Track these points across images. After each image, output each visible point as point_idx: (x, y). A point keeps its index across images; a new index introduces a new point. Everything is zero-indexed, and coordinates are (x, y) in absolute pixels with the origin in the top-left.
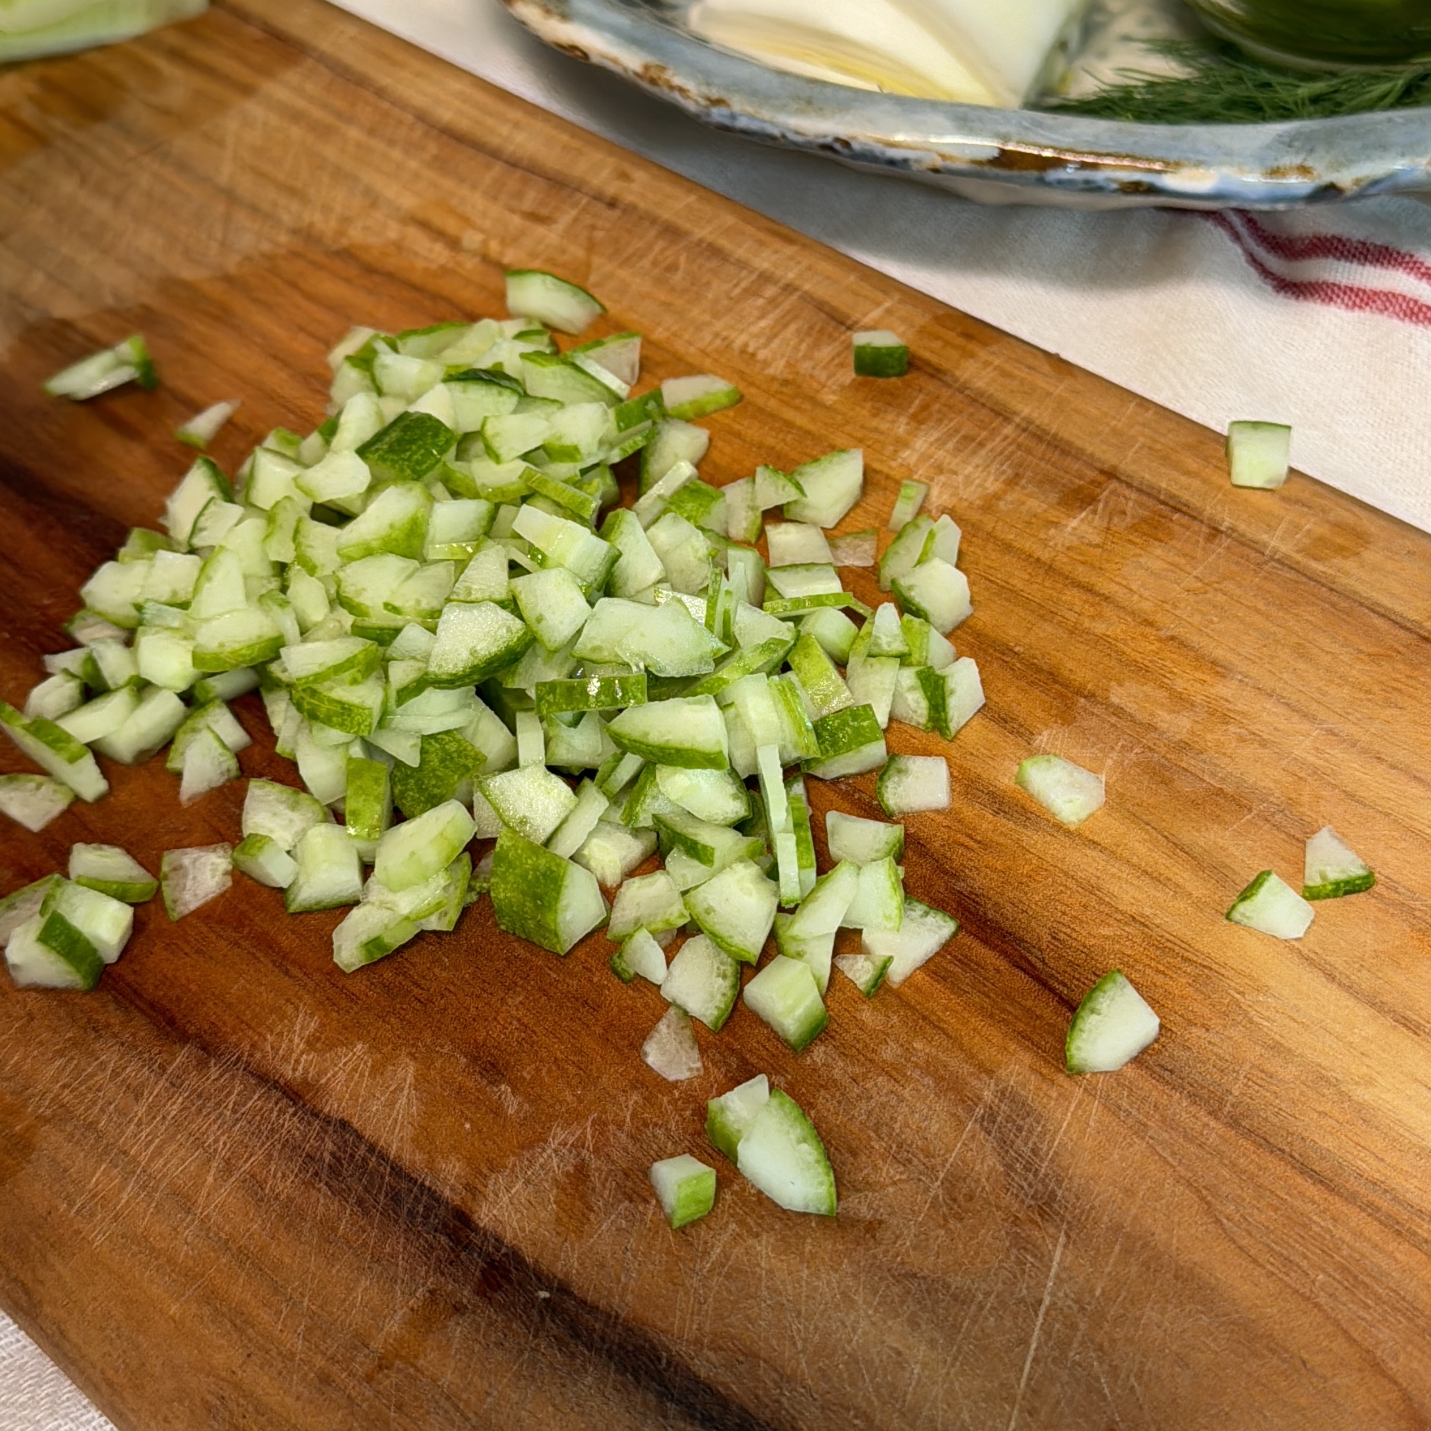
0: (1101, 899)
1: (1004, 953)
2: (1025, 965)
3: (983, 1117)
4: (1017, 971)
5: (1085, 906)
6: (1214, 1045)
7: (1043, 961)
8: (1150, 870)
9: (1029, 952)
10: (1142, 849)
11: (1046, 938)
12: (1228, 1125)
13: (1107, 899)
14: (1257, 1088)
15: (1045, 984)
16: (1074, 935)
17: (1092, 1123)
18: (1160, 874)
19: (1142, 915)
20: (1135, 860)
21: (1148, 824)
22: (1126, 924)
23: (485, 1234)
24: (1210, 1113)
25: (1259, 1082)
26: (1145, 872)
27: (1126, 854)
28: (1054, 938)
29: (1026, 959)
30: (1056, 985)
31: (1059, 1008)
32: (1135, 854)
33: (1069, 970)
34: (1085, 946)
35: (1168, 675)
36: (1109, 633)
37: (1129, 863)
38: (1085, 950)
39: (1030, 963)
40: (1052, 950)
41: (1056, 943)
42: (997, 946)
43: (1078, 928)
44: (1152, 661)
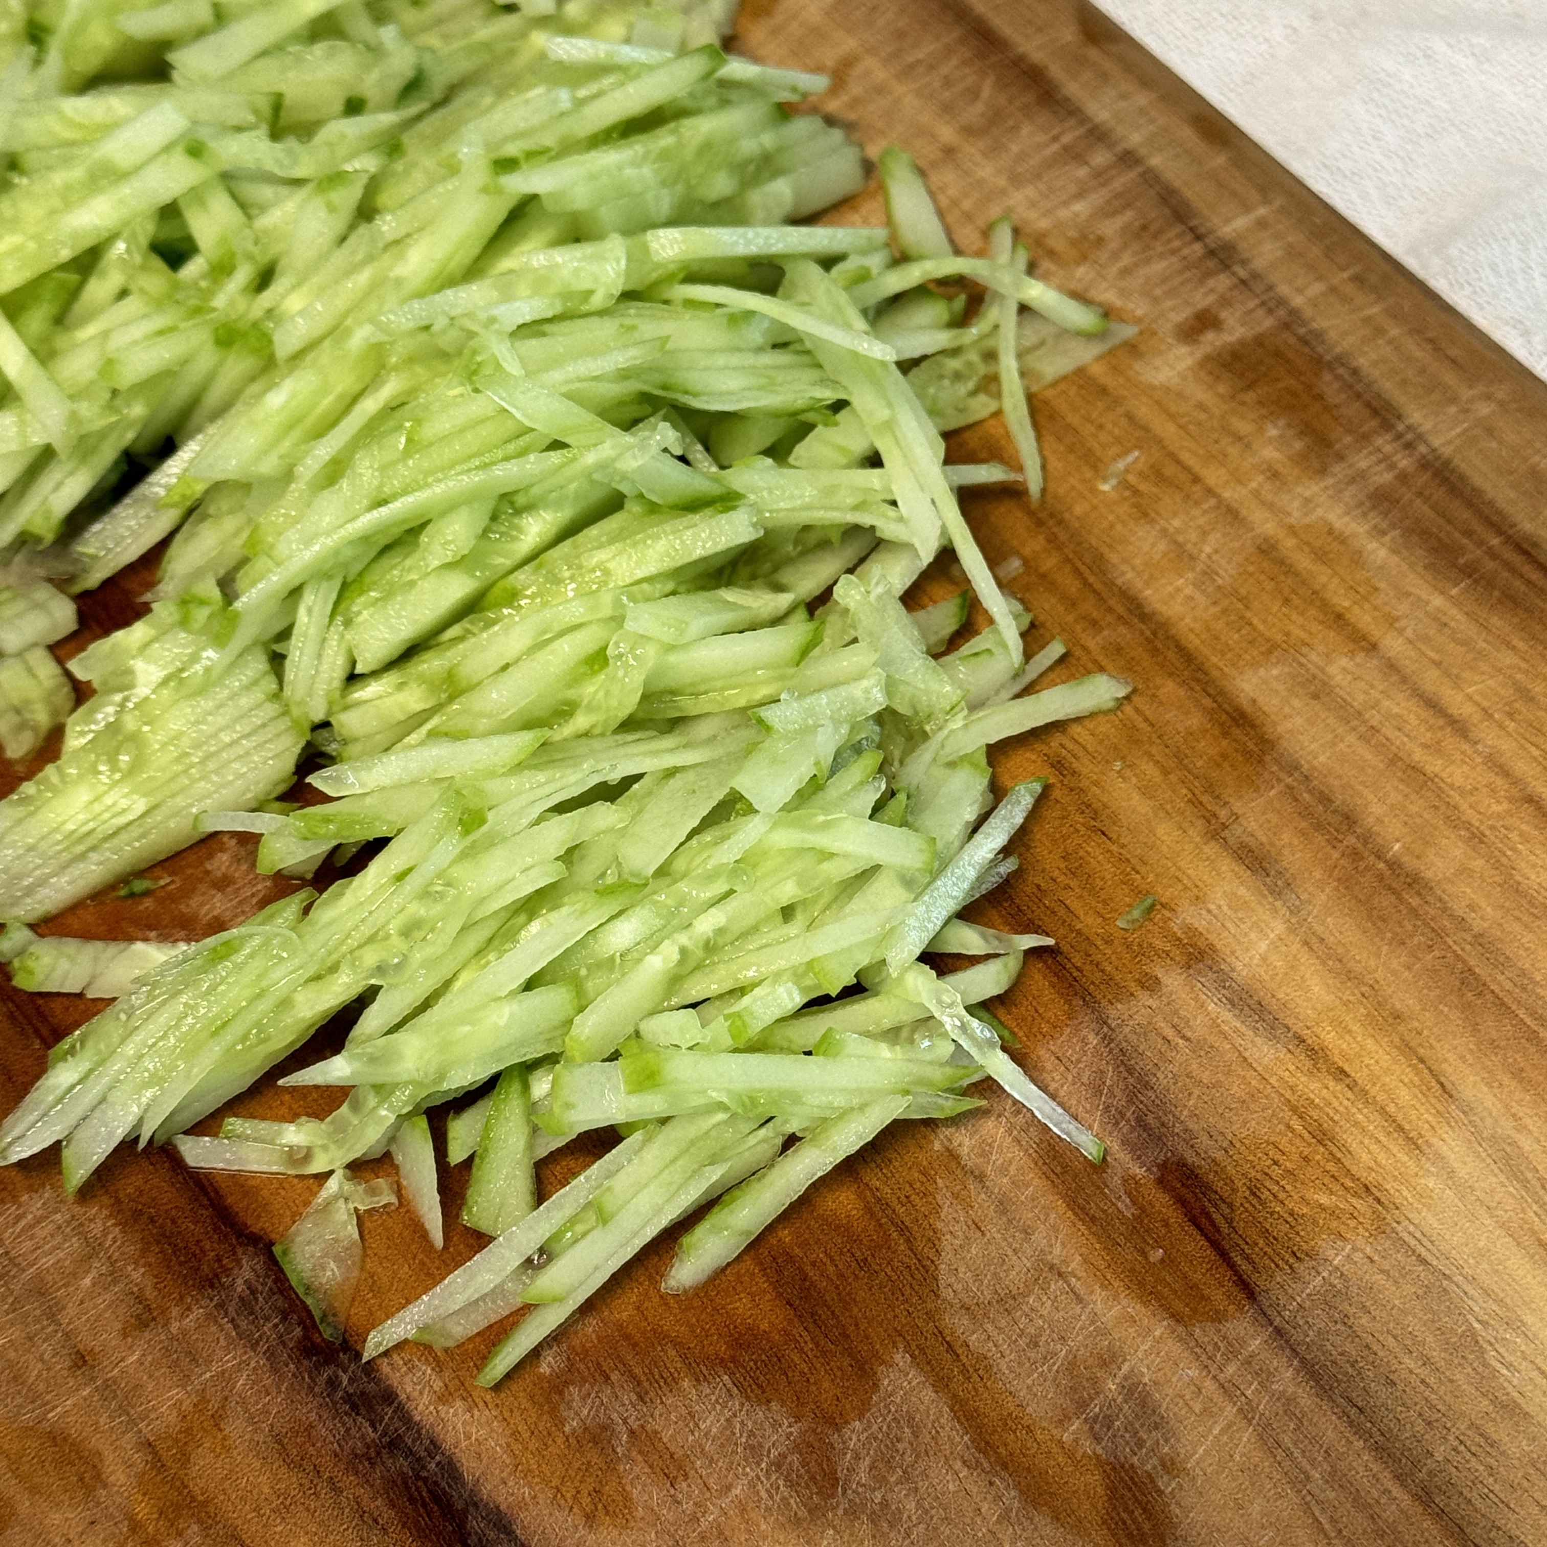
0: (1331, 1153)
1: (1181, 1201)
2: (1204, 1222)
3: (1095, 1419)
4: (1192, 1229)
5: (1306, 1159)
6: (1428, 1386)
7: (1230, 1222)
8: (1407, 1127)
9: (1216, 1206)
10: (1404, 1095)
11: (1243, 1192)
12: (1416, 1497)
13: (1339, 1155)
14: (1468, 1455)
15: (1223, 1255)
16: (1282, 1195)
17: (1237, 1457)
18: (1421, 1136)
19: (1379, 1187)
20: (1391, 1109)
21: (1422, 1061)
22: (1356, 1195)
23: (419, 1432)
24: (1397, 1477)
25: (1473, 1449)
26: (1400, 1129)
27: (1381, 1097)
28: (1254, 1194)
29: (1208, 1216)
30: (1238, 1260)
31: (1235, 1291)
32: (1393, 1100)
33: (1261, 1242)
34: (1291, 1215)
35: (1509, 853)
36: (1444, 775)
37: (1383, 1111)
38: (1290, 1219)
39: (1213, 1223)
40: (1247, 1210)
41: (1255, 1202)
42: (1174, 1189)
43: (1288, 1187)
44: (1492, 828)
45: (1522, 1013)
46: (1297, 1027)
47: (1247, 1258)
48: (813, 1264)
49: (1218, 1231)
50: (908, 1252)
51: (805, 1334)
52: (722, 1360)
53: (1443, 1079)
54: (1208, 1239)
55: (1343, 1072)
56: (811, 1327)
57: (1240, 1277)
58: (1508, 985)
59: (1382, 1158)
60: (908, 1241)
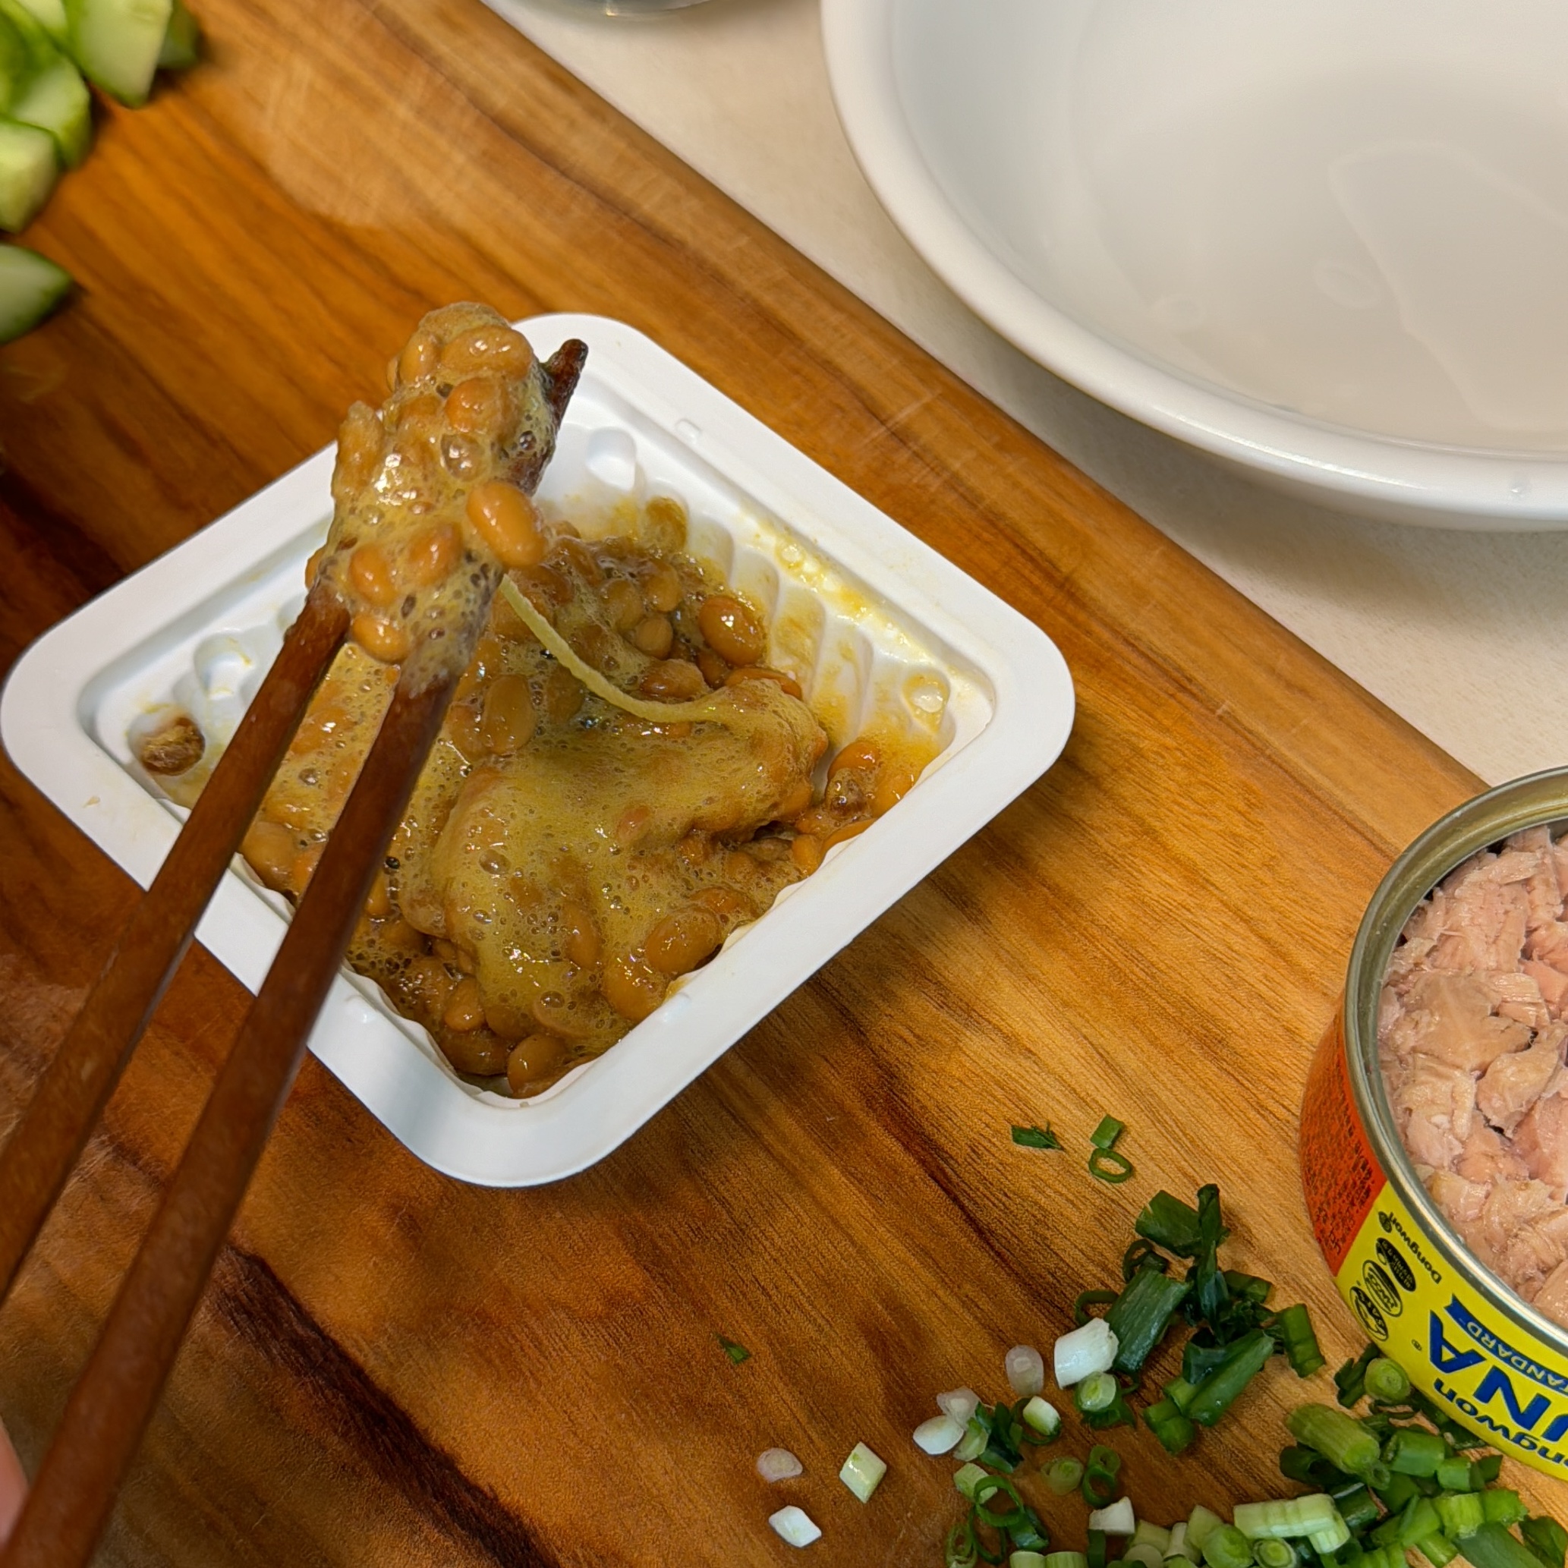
0: (1026, 1114)
1: (923, 1162)
2: (940, 1176)
4: (931, 1182)
7: (957, 1174)
8: (1078, 1090)
9: (946, 1162)
10: (1075, 1066)
11: (966, 1150)
15: (955, 1200)
16: (993, 1150)
20: (1067, 1077)
21: (1085, 1038)
27: (1059, 1069)
28: (974, 1151)
29: (942, 1171)
30: (966, 1202)
31: (965, 1226)
32: (1067, 1070)
33: (981, 1188)
34: (1001, 1164)
35: (1135, 874)
36: (1085, 819)
37: (1061, 1080)
38: (1001, 1168)
39: (945, 1174)
40: (970, 1164)
41: (974, 1157)
42: (917, 1152)
43: (997, 1143)
44: (1122, 856)
45: (1154, 996)
46: (996, 1020)
47: (971, 1199)
48: (660, 1236)
49: (950, 1182)
50: (729, 1220)
51: (658, 1290)
52: (600, 1317)
53: (1101, 1051)
54: (944, 1189)
55: (1030, 1051)
56: (663, 1285)
57: (968, 1216)
58: (1142, 975)
59: (1062, 1113)
60: (728, 1212)
